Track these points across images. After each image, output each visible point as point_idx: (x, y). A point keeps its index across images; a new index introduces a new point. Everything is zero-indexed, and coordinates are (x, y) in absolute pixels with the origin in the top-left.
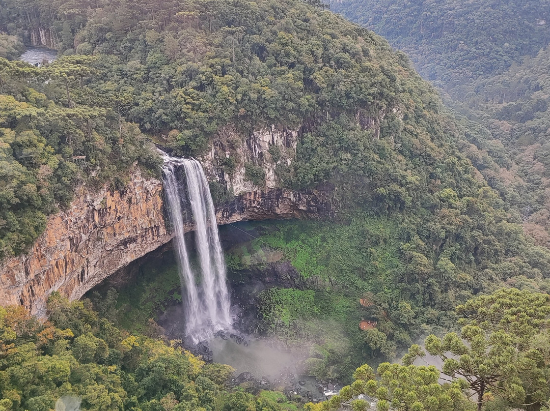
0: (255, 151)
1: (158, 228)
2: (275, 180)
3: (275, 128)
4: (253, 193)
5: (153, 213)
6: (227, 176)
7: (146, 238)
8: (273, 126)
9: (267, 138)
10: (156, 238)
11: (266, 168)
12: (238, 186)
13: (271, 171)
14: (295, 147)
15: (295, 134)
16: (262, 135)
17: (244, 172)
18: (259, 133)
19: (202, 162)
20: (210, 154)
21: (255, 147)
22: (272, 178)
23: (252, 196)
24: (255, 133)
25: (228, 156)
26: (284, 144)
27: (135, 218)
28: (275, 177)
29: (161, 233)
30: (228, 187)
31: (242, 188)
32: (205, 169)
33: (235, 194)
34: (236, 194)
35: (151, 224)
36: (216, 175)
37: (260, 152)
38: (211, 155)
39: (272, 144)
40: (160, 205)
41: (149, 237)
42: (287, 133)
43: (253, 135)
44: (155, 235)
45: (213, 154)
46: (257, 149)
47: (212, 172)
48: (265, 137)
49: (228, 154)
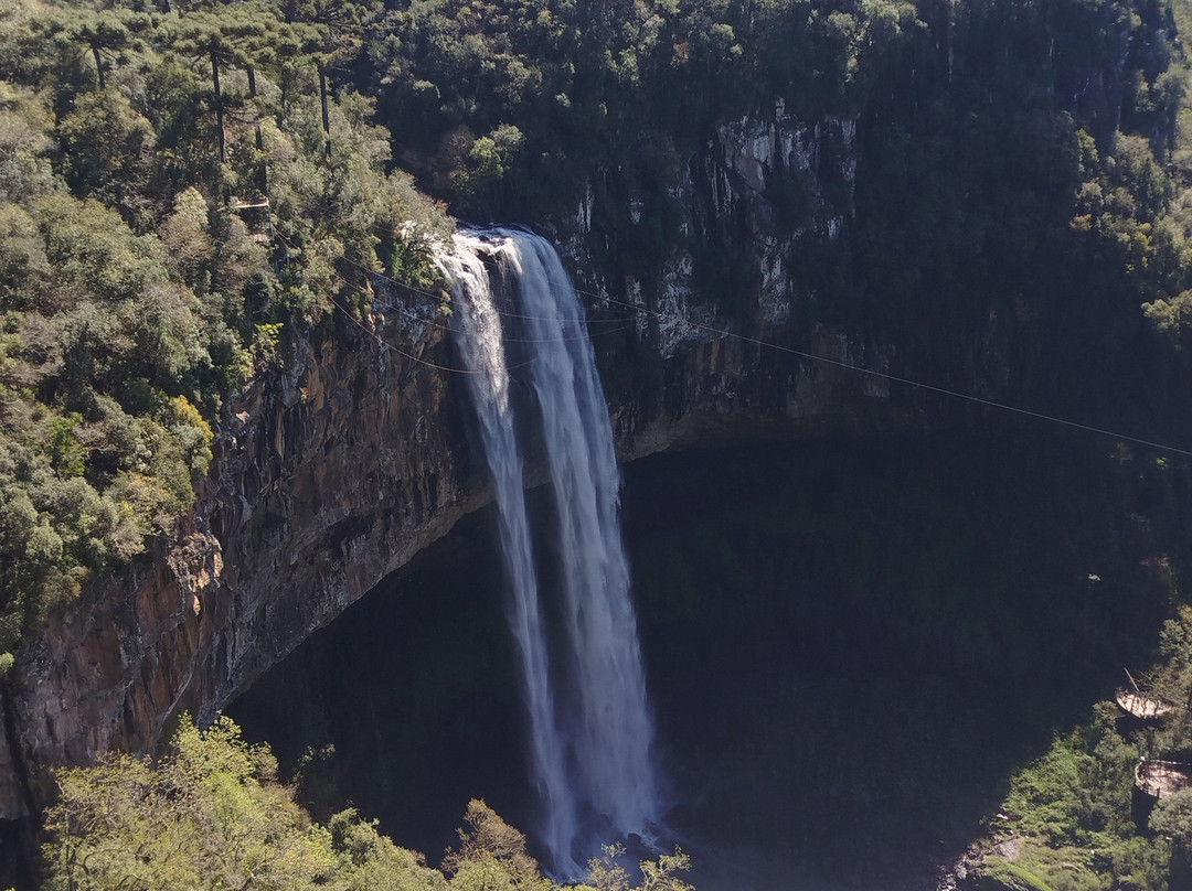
0: (722, 194)
1: (433, 481)
2: (787, 295)
3: (785, 113)
4: (715, 348)
5: (423, 427)
6: (637, 286)
7: (397, 517)
8: (781, 102)
9: (761, 148)
10: (425, 515)
11: (762, 253)
12: (671, 324)
13: (778, 264)
14: (850, 174)
15: (849, 130)
16: (747, 136)
17: (687, 271)
18: (738, 130)
19: (557, 242)
20: (581, 211)
21: (720, 181)
22: (780, 288)
23: (714, 357)
24: (722, 130)
25: (636, 217)
26: (812, 166)
27: (372, 446)
28: (788, 285)
29: (443, 499)
30: (641, 327)
31: (684, 328)
32: (567, 263)
33: (662, 352)
34: (667, 347)
35: (415, 467)
36: (601, 284)
37: (737, 196)
38: (584, 215)
39: (776, 168)
40: (437, 396)
41: (407, 514)
42: (824, 126)
43: (716, 138)
44: (425, 505)
45: (589, 212)
46: (729, 191)
47: (589, 277)
48: (756, 142)
49: (638, 209)
